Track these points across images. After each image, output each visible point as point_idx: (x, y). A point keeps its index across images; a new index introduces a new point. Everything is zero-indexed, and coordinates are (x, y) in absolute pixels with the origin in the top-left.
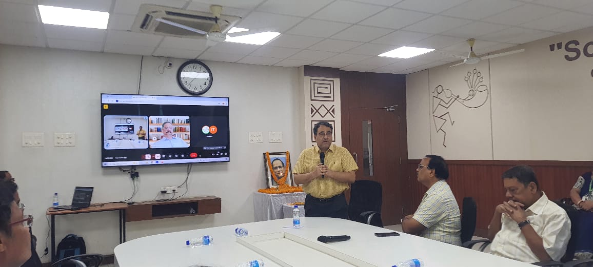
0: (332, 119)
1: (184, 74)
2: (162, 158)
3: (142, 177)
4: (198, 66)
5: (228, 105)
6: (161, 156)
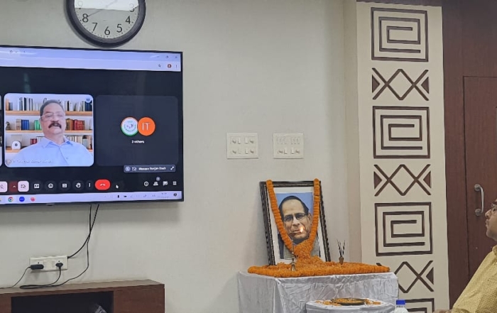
0: (423, 103)
2: (32, 191)
5: (180, 70)
6: (31, 186)
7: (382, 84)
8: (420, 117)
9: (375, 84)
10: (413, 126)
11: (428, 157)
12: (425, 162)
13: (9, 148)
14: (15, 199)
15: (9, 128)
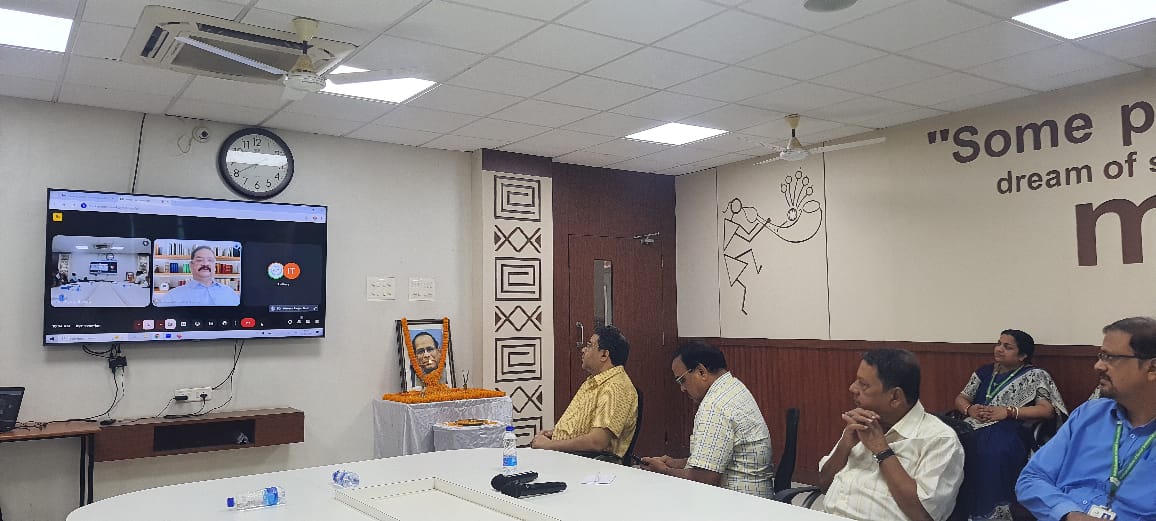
0: (535, 255)
1: (233, 156)
2: (179, 329)
3: (133, 367)
4: (265, 140)
5: (324, 222)
6: (178, 324)
7: (503, 239)
8: (533, 266)
9: (497, 238)
10: (527, 273)
11: (539, 299)
12: (538, 303)
13: (157, 288)
14: (162, 336)
15: (158, 271)
